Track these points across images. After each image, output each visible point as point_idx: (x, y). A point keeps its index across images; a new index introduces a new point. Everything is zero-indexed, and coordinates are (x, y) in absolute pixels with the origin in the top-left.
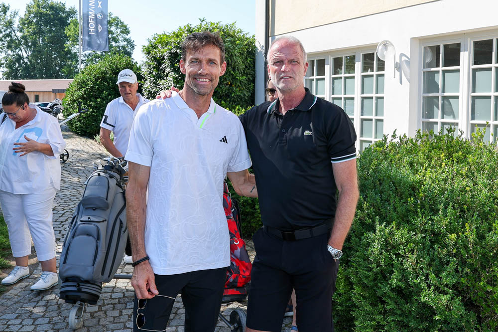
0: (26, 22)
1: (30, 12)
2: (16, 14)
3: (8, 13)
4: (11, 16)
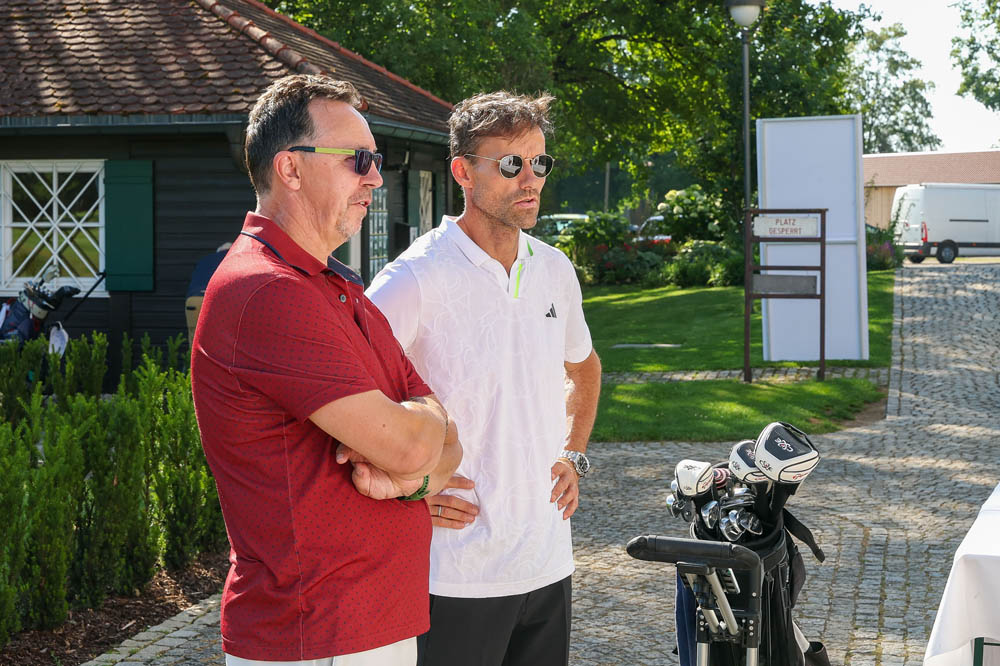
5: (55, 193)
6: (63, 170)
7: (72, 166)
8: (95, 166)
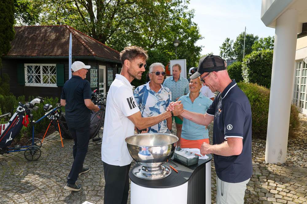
0: (236, 44)
1: (238, 40)
2: (232, 41)
3: (230, 41)
4: (230, 42)
5: (49, 69)
6: (50, 66)
7: (51, 65)
8: (55, 65)
